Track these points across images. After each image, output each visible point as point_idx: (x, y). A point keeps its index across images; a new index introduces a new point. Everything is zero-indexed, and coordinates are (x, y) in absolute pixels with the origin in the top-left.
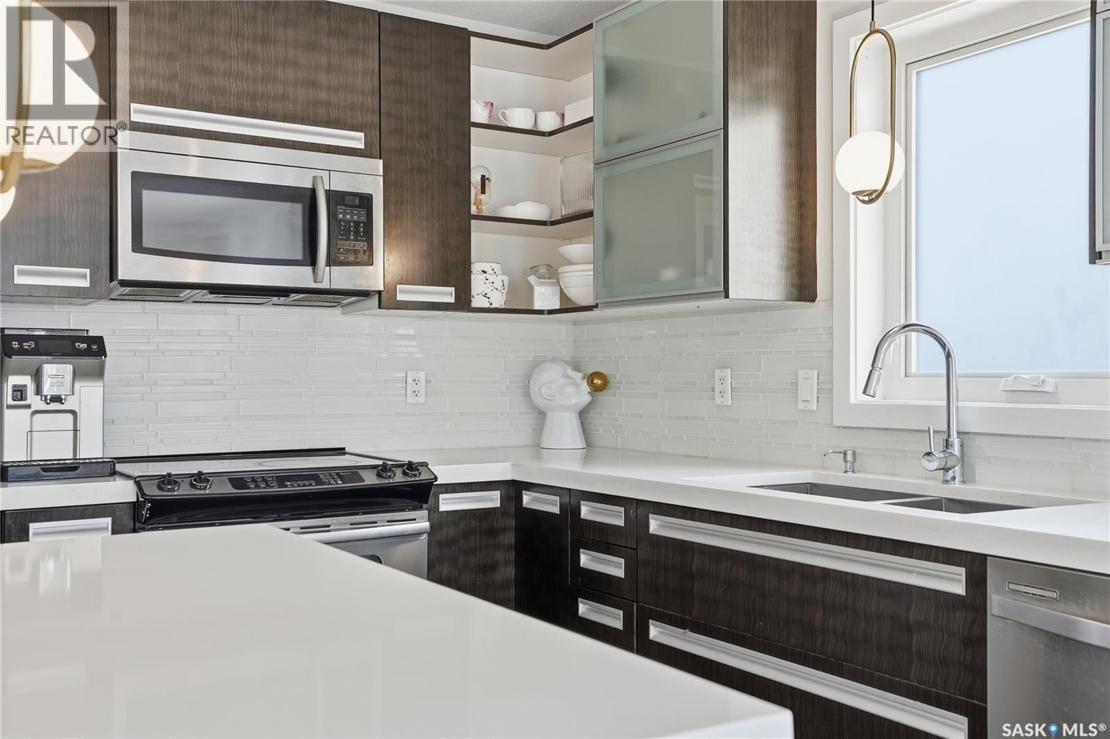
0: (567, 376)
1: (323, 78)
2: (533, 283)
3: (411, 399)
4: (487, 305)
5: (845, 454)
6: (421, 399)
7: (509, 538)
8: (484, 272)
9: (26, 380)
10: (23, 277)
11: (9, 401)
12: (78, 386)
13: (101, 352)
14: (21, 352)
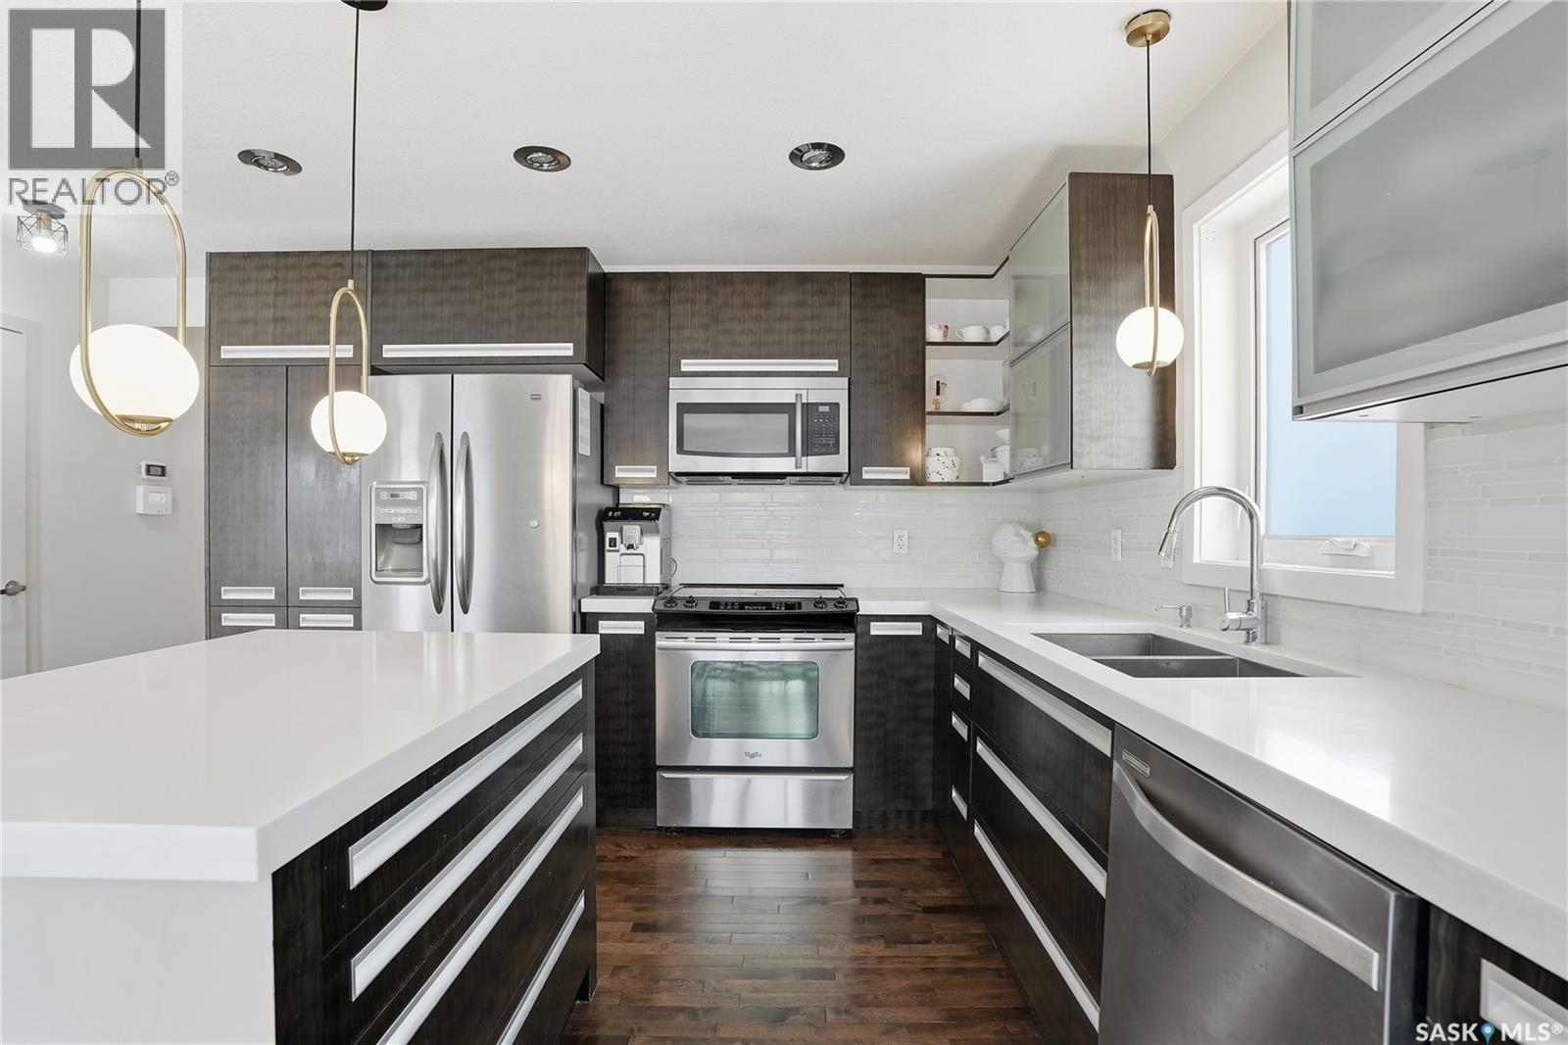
0: (1017, 534)
1: (808, 325)
2: (982, 461)
3: (896, 550)
4: (940, 480)
5: (1181, 609)
6: (905, 551)
7: (931, 659)
8: (938, 455)
9: (616, 535)
10: (621, 473)
11: (607, 547)
12: (645, 539)
13: (657, 518)
14: (613, 519)
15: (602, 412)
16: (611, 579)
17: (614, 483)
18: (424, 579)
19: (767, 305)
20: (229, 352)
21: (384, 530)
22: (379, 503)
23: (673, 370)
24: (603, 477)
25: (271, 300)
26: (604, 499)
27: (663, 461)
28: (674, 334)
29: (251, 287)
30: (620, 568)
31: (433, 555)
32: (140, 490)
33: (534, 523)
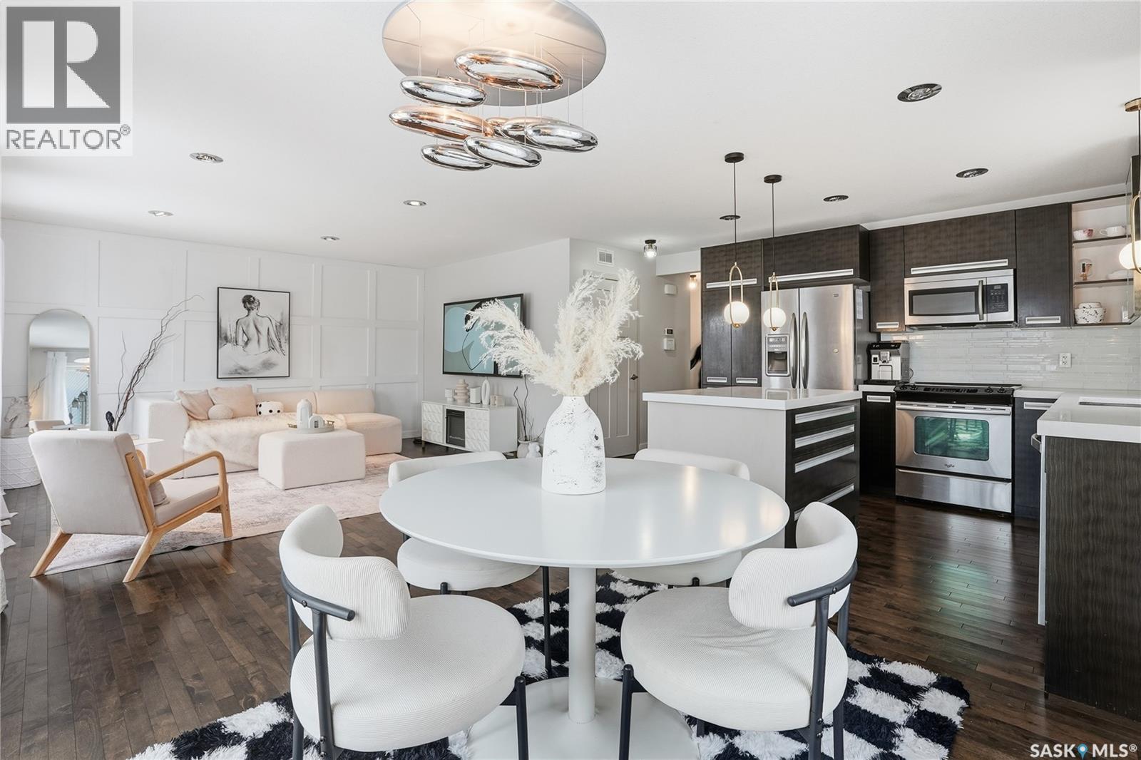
1: (987, 242)
3: (1061, 365)
4: (1087, 322)
6: (1068, 366)
8: (1084, 307)
9: (877, 356)
10: (879, 326)
11: (873, 362)
12: (892, 358)
13: (899, 347)
14: (875, 348)
15: (869, 297)
16: (874, 377)
17: (877, 331)
18: (788, 373)
19: (961, 235)
20: (710, 286)
21: (771, 354)
22: (769, 343)
23: (907, 274)
24: (871, 329)
25: (724, 263)
26: (871, 338)
27: (902, 320)
28: (907, 256)
29: (717, 260)
30: (878, 372)
31: (792, 365)
32: (665, 340)
33: (836, 350)
